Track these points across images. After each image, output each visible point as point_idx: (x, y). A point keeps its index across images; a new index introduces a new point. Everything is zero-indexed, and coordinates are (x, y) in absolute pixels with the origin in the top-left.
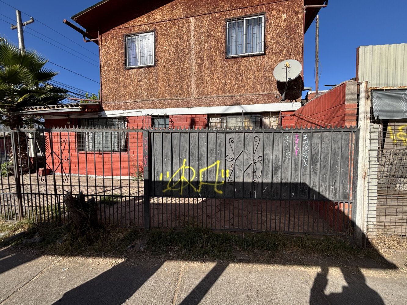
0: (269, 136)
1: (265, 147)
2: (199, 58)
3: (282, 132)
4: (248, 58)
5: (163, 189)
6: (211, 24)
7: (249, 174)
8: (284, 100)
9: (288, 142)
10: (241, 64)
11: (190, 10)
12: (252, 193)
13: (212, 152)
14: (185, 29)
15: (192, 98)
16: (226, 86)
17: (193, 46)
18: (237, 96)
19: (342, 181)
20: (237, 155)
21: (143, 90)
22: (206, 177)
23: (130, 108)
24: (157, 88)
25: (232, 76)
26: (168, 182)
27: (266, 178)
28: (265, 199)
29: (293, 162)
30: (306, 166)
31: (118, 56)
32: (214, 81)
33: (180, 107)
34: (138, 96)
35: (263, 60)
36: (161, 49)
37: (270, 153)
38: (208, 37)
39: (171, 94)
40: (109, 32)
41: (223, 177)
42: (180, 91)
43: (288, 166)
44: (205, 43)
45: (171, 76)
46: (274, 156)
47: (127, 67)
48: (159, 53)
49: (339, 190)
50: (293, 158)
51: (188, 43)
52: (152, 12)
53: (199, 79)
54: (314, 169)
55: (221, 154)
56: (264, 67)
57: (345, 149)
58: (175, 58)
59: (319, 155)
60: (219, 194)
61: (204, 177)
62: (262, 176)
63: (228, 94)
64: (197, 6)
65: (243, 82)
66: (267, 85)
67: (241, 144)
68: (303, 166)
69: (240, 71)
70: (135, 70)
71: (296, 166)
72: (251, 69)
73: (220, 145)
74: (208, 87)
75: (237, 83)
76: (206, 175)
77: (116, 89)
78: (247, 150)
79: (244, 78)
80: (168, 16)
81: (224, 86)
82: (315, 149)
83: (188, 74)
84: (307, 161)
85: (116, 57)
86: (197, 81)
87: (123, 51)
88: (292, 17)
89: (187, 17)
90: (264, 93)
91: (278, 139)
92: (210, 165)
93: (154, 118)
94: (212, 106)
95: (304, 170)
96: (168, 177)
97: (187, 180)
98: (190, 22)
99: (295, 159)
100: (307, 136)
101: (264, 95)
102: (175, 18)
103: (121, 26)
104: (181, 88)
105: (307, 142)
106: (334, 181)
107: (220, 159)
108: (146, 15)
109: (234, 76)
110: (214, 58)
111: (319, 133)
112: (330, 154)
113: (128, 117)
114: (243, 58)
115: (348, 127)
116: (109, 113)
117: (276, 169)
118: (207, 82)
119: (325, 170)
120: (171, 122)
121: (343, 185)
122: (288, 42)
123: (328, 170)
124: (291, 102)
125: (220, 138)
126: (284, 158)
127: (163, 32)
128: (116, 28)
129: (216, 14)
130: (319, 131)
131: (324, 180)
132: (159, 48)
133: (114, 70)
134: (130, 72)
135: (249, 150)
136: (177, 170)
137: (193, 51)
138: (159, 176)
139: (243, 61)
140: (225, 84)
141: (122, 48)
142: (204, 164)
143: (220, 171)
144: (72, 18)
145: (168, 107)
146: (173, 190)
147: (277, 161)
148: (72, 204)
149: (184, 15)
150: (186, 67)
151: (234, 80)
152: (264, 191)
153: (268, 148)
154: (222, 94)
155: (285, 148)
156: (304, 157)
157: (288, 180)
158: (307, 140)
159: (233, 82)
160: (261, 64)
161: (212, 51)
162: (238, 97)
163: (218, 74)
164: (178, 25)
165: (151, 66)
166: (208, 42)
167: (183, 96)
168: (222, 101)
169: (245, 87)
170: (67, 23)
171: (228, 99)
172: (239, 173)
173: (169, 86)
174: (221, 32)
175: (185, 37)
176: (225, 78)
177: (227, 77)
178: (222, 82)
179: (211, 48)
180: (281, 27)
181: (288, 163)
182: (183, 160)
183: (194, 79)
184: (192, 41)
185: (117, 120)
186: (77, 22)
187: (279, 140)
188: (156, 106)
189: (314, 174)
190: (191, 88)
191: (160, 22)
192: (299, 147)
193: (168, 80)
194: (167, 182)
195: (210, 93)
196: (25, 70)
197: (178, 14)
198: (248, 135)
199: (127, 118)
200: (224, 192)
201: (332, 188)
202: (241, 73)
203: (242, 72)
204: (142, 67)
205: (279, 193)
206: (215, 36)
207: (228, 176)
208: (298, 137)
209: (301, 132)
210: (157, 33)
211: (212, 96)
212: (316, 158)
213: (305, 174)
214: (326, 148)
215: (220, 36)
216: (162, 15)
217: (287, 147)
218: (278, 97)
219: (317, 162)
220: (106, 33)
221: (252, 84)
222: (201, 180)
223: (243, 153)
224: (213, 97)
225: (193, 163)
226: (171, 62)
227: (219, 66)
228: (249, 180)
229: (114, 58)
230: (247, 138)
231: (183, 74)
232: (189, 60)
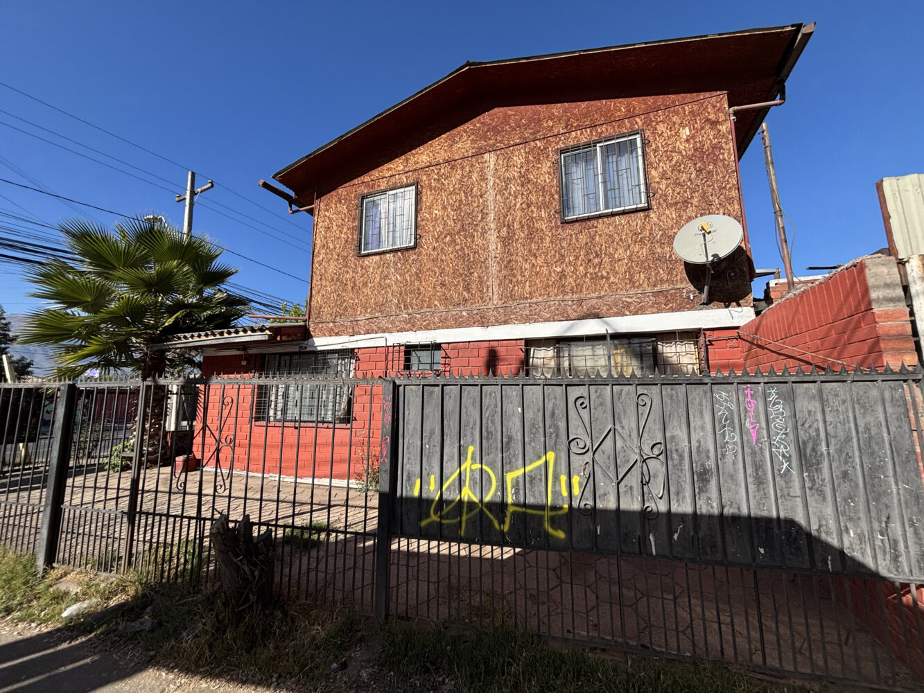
0: (674, 392)
1: (667, 419)
2: (504, 226)
3: (707, 384)
4: (613, 218)
5: (421, 520)
6: (528, 162)
7: (631, 488)
8: (707, 304)
9: (728, 409)
10: (596, 232)
11: (486, 141)
12: (643, 541)
13: (534, 430)
14: (475, 175)
15: (489, 306)
16: (566, 278)
17: (491, 205)
18: (593, 298)
19: (910, 520)
20: (597, 438)
21: (390, 295)
22: (522, 492)
23: (362, 332)
24: (419, 290)
25: (577, 258)
26: (432, 501)
27: (678, 501)
28: (681, 559)
29: (748, 459)
30: (788, 471)
31: (346, 234)
32: (538, 269)
33: (465, 327)
34: (380, 307)
35: (645, 219)
36: (428, 216)
37: (681, 434)
38: (522, 185)
39: (446, 300)
40: (334, 193)
41: (565, 493)
42: (464, 293)
43: (736, 470)
44: (516, 197)
45: (448, 265)
46: (694, 444)
47: (363, 252)
48: (423, 223)
49: (907, 547)
50: (746, 448)
51: (481, 200)
52: (414, 152)
53: (506, 267)
54: (813, 480)
55: (557, 436)
56: (650, 234)
57: (900, 427)
58: (456, 229)
59: (824, 444)
60: (557, 539)
61: (517, 493)
62: (666, 496)
63: (570, 294)
64: (499, 132)
65: (604, 268)
66: (661, 271)
67: (604, 412)
68: (780, 471)
69: (594, 246)
70: (377, 258)
71: (757, 470)
72: (621, 240)
73: (553, 415)
74: (525, 282)
75: (591, 270)
76: (521, 486)
77: (338, 295)
78: (623, 428)
79: (606, 259)
80: (442, 156)
81: (560, 279)
82: (807, 425)
83: (482, 260)
84: (789, 459)
85: (343, 236)
86: (500, 271)
87: (356, 223)
88: (703, 131)
89: (479, 154)
90: (656, 289)
91: (698, 399)
92: (531, 463)
93: (410, 349)
94: (535, 322)
95: (782, 483)
96: (432, 491)
97: (476, 499)
98: (486, 162)
99: (754, 453)
100: (777, 394)
101: (656, 294)
102: (457, 158)
103: (356, 181)
104: (467, 289)
105: (780, 407)
106: (884, 519)
107: (554, 449)
108: (403, 157)
109: (582, 256)
110: (536, 225)
111: (810, 384)
112: (855, 440)
113: (359, 348)
114: (600, 220)
115: (897, 369)
116: (322, 342)
117: (702, 477)
118: (522, 272)
119: (847, 484)
120: (446, 358)
121: (916, 533)
122: (702, 180)
123: (857, 485)
124: (727, 307)
125: (552, 396)
126: (722, 448)
127: (433, 185)
128: (345, 185)
129: (537, 142)
130: (811, 379)
131: (852, 515)
132: (424, 214)
133: (338, 260)
134: (367, 262)
135: (626, 427)
136: (452, 473)
137: (493, 215)
138: (412, 486)
139: (601, 225)
140: (562, 275)
141: (354, 219)
142: (517, 460)
143: (556, 478)
144: (274, 177)
145: (439, 328)
146: (444, 522)
147: (703, 455)
148: (225, 545)
149: (474, 151)
150: (478, 245)
151: (581, 265)
152: (676, 536)
153: (675, 423)
154: (555, 296)
155: (721, 422)
156: (777, 448)
157: (739, 508)
158: (779, 403)
159: (581, 268)
160: (643, 228)
161: (532, 212)
162: (594, 301)
163: (546, 256)
164: (463, 168)
165: (407, 249)
166: (522, 194)
167: (472, 304)
168: (557, 309)
169: (608, 279)
170: (266, 185)
171: (571, 306)
172: (605, 485)
173: (443, 285)
174: (549, 173)
175: (475, 189)
176: (562, 263)
177: (567, 260)
178: (554, 271)
179: (529, 206)
180: (680, 152)
181: (734, 463)
182: (467, 448)
183: (494, 269)
184: (490, 196)
185: (337, 355)
186: (280, 181)
187: (701, 401)
188: (414, 326)
189: (817, 497)
190: (488, 287)
191: (428, 167)
192: (759, 422)
193: (441, 273)
194: (429, 502)
195: (530, 293)
196: (185, 269)
197: (463, 151)
198: (622, 390)
199: (356, 351)
200: (569, 533)
201: (882, 540)
202: (598, 249)
203: (601, 249)
204: (391, 251)
205: (720, 544)
206: (537, 182)
207: (576, 491)
208: (752, 395)
209: (759, 383)
210: (422, 187)
211: (534, 300)
212: (814, 450)
213: (789, 495)
214: (839, 424)
215: (548, 181)
216: (431, 155)
217: (726, 420)
218: (692, 298)
219: (818, 463)
220: (328, 196)
221: (625, 272)
222: (510, 500)
223: (611, 434)
224: (536, 303)
225: (491, 456)
226: (448, 238)
227: (548, 239)
228: (632, 504)
229: (339, 238)
230: (619, 399)
231: (472, 259)
232: (484, 232)
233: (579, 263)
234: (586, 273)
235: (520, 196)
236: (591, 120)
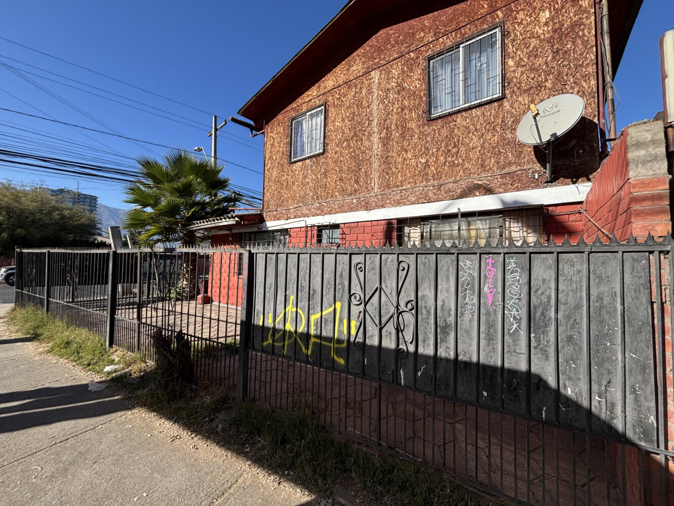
0: (426, 260)
1: (419, 282)
2: (384, 129)
3: (454, 254)
4: (470, 112)
5: (263, 341)
6: (403, 72)
7: (390, 333)
9: (470, 275)
10: (455, 125)
11: (373, 61)
12: (396, 374)
13: (329, 286)
14: (364, 90)
15: (372, 194)
16: (429, 167)
17: (375, 113)
18: (449, 182)
19: (633, 387)
20: (369, 294)
21: (308, 190)
22: (319, 329)
23: (292, 217)
24: (326, 185)
25: (438, 149)
26: (270, 329)
27: (424, 347)
28: (421, 391)
29: (483, 318)
30: (516, 331)
31: (282, 148)
32: (408, 162)
33: (355, 211)
34: (303, 199)
35: (499, 109)
36: (332, 128)
37: (429, 294)
38: (399, 93)
39: (343, 191)
40: (275, 119)
41: (345, 332)
42: (355, 185)
43: (471, 327)
44: (394, 103)
45: (344, 164)
46: (439, 303)
47: (293, 160)
48: (329, 134)
49: (624, 411)
50: (482, 309)
51: (368, 110)
52: (323, 79)
53: (384, 162)
54: (538, 341)
55: (343, 291)
56: (502, 121)
58: (351, 136)
59: (553, 309)
60: (339, 364)
61: (316, 329)
62: (414, 342)
63: (432, 181)
64: (382, 51)
65: (460, 156)
66: (510, 155)
67: (375, 274)
68: (509, 330)
69: (453, 138)
70: (300, 163)
71: (489, 328)
72: (476, 130)
73: (341, 275)
74: (398, 173)
75: (450, 159)
76: (319, 325)
77: (279, 192)
78: (387, 287)
79: (463, 149)
80: (342, 78)
81: (425, 168)
82: (539, 292)
83: (368, 158)
84: (519, 321)
85: (281, 149)
86: (380, 166)
87: (288, 140)
88: (564, 10)
89: (367, 73)
90: (504, 172)
91: (446, 266)
92: (326, 310)
93: (321, 228)
94: (404, 205)
95: (511, 341)
96: (269, 323)
97: (293, 330)
98: (372, 78)
99: (488, 314)
100: (516, 263)
101: (503, 176)
102: (352, 78)
103: (288, 109)
104: (357, 182)
105: (517, 275)
106: (604, 383)
107: (341, 301)
108: (317, 85)
109: (443, 148)
110: (407, 125)
111: (548, 255)
112: (585, 308)
113: (291, 228)
114: (459, 115)
116: (271, 225)
117: (440, 331)
118: (396, 165)
119: (571, 348)
120: (343, 234)
121: (636, 400)
122: (558, 61)
123: (581, 349)
124: (574, 183)
125: (341, 262)
126: (462, 308)
127: (336, 103)
128: (282, 112)
129: (411, 54)
130: (548, 250)
131: (572, 375)
132: (330, 127)
133: (278, 167)
134: (294, 167)
135: (389, 287)
136: (281, 313)
137: (376, 121)
138: (259, 319)
139: (459, 119)
140: (427, 165)
141: (287, 137)
142: (317, 307)
143: (341, 321)
144: (238, 113)
145: (338, 212)
146: (276, 344)
147: (446, 313)
149: (364, 71)
150: (365, 147)
151: (442, 155)
152: (419, 374)
153: (426, 285)
154: (420, 183)
155: (463, 286)
156: (509, 310)
157: (470, 358)
158: (516, 271)
159: (442, 158)
160: (496, 117)
161: (405, 114)
162: (451, 185)
163: (414, 150)
164: (356, 86)
165: (319, 155)
166: (398, 100)
167: (360, 193)
168: (421, 194)
169: (463, 165)
170: (233, 120)
171: (431, 190)
172: (372, 330)
173: (341, 180)
174: (419, 80)
175: (364, 101)
176: (426, 155)
177: (431, 152)
178: (420, 162)
179: (403, 110)
180: (539, 37)
181: (471, 321)
182: (290, 297)
183: (376, 165)
184: (374, 107)
185: (279, 233)
186: (243, 115)
187: (449, 268)
188: (322, 212)
189: (540, 355)
190: (371, 180)
191: (333, 89)
192: (496, 287)
193: (340, 171)
194: (268, 329)
195: (401, 182)
197: (357, 72)
198: (388, 258)
199: (289, 230)
200: (347, 361)
201: (599, 402)
202: (456, 140)
203: (458, 140)
204: (309, 158)
205: (452, 384)
206: (410, 88)
207: (353, 332)
208: (493, 264)
209: (500, 253)
210: (329, 105)
211: (404, 187)
212: (543, 314)
213: (515, 351)
214: (571, 292)
215: (418, 86)
216: (335, 79)
217: (468, 284)
218: (537, 177)
219: (546, 326)
220: (272, 121)
221: (478, 158)
222: (312, 332)
223: (378, 292)
224: (405, 190)
225: (303, 303)
226: (345, 143)
227: (416, 136)
228: (389, 343)
229: (279, 151)
230: (386, 264)
231: (361, 158)
232: (370, 135)
233: (440, 154)
234: (445, 162)
235: (396, 103)
236: (456, 23)
